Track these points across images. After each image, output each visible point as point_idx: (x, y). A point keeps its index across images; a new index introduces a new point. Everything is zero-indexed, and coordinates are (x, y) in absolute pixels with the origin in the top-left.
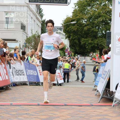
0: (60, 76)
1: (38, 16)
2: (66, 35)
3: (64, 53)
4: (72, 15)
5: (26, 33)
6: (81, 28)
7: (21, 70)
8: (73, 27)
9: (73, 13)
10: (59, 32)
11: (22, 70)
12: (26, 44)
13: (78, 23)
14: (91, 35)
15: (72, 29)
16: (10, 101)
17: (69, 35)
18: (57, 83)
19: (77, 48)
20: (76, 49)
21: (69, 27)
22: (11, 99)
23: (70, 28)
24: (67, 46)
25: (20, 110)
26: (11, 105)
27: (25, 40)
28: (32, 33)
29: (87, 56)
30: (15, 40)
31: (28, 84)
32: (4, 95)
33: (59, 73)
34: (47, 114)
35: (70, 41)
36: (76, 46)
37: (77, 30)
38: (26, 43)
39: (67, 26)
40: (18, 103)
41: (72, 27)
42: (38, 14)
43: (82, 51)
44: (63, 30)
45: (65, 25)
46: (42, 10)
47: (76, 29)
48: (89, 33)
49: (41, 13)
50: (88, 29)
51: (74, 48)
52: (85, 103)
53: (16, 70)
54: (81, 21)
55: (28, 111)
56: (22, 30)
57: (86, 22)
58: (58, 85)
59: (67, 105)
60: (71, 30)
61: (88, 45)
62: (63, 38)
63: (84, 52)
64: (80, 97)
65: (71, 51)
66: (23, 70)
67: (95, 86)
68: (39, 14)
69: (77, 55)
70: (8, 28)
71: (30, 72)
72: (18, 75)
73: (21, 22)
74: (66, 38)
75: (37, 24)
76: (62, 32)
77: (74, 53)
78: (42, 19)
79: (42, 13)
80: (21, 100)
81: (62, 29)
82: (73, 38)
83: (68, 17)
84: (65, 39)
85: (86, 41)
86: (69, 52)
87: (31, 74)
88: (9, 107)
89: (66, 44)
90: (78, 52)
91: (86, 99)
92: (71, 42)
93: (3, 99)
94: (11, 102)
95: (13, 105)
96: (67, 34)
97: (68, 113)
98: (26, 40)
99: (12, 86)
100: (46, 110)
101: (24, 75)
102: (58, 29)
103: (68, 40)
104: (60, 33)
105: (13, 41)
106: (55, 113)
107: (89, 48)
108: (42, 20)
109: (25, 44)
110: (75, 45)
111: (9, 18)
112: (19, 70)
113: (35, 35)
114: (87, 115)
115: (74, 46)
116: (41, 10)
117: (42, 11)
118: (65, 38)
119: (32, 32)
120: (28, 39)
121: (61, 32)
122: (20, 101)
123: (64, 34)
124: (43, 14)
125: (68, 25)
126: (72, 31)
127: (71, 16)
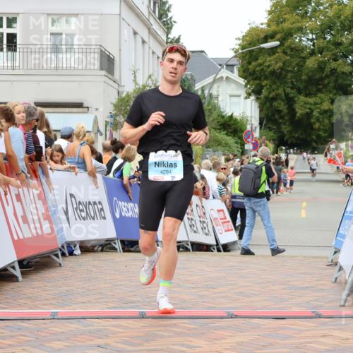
0: (225, 218)
1: (156, 27)
2: (248, 86)
3: (243, 145)
4: (266, 21)
5: (114, 81)
6: (295, 61)
7: (95, 203)
8: (271, 59)
9: (270, 13)
10: (224, 77)
11: (97, 202)
12: (118, 118)
13: (287, 44)
14: (329, 83)
15: (267, 64)
16: (51, 304)
17: (258, 84)
18: (215, 243)
19: (283, 127)
20: (282, 132)
21: (257, 59)
22: (54, 298)
23: (260, 61)
24: (251, 121)
25: (81, 335)
26: (54, 317)
27: (112, 103)
28: (135, 81)
29: (318, 153)
30: (79, 105)
31: (117, 246)
32: (36, 284)
33: (222, 210)
34: (165, 347)
35: (260, 104)
36: (281, 121)
37: (282, 69)
38: (116, 115)
39: (250, 57)
40: (78, 310)
41: (268, 59)
42: (155, 19)
43: (301, 137)
44: (239, 71)
45: (243, 53)
46: (170, 6)
47: (278, 65)
48: (322, 79)
49: (167, 16)
50: (318, 66)
51: (275, 127)
52: (296, 310)
53: (79, 202)
54: (297, 40)
55: (106, 336)
56: (104, 72)
57: (312, 40)
58: (219, 250)
59: (236, 317)
60: (263, 69)
61: (318, 120)
62: (239, 96)
63: (309, 139)
64: (283, 289)
65: (264, 137)
66: (100, 203)
67: (335, 253)
68: (160, 18)
69: (286, 149)
70: (57, 68)
71: (125, 209)
72: (84, 219)
73: (101, 46)
74: (249, 95)
75: (151, 51)
76: (235, 75)
77: (274, 143)
78: (169, 36)
79: (170, 15)
80: (89, 302)
81: (233, 66)
82: (270, 93)
83: (254, 26)
84: (246, 98)
85: (311, 104)
86: (257, 142)
87: (127, 215)
88: (44, 326)
89: (249, 114)
90: (287, 141)
91: (300, 296)
92: (265, 108)
93: (30, 298)
94: (56, 308)
95: (59, 316)
96: (251, 82)
97: (237, 343)
98: (115, 105)
99: (63, 254)
100: (166, 334)
101: (104, 218)
102: (220, 65)
103: (253, 102)
104: (227, 78)
105: (75, 110)
106: (192, 344)
107: (323, 125)
108: (168, 38)
109: (111, 116)
110: (277, 116)
111: (61, 34)
112: (90, 203)
113: (144, 86)
114: (297, 347)
115: (275, 122)
116: (167, 6)
117: (168, 10)
118: (246, 95)
119: (135, 77)
120: (123, 99)
121: (230, 76)
122: (84, 303)
123: (242, 81)
124: (173, 20)
125: (254, 53)
126: (267, 73)
127: (262, 24)
